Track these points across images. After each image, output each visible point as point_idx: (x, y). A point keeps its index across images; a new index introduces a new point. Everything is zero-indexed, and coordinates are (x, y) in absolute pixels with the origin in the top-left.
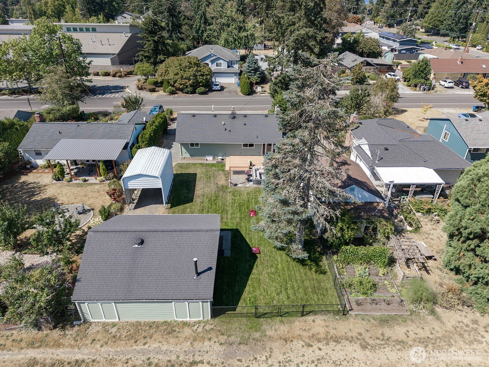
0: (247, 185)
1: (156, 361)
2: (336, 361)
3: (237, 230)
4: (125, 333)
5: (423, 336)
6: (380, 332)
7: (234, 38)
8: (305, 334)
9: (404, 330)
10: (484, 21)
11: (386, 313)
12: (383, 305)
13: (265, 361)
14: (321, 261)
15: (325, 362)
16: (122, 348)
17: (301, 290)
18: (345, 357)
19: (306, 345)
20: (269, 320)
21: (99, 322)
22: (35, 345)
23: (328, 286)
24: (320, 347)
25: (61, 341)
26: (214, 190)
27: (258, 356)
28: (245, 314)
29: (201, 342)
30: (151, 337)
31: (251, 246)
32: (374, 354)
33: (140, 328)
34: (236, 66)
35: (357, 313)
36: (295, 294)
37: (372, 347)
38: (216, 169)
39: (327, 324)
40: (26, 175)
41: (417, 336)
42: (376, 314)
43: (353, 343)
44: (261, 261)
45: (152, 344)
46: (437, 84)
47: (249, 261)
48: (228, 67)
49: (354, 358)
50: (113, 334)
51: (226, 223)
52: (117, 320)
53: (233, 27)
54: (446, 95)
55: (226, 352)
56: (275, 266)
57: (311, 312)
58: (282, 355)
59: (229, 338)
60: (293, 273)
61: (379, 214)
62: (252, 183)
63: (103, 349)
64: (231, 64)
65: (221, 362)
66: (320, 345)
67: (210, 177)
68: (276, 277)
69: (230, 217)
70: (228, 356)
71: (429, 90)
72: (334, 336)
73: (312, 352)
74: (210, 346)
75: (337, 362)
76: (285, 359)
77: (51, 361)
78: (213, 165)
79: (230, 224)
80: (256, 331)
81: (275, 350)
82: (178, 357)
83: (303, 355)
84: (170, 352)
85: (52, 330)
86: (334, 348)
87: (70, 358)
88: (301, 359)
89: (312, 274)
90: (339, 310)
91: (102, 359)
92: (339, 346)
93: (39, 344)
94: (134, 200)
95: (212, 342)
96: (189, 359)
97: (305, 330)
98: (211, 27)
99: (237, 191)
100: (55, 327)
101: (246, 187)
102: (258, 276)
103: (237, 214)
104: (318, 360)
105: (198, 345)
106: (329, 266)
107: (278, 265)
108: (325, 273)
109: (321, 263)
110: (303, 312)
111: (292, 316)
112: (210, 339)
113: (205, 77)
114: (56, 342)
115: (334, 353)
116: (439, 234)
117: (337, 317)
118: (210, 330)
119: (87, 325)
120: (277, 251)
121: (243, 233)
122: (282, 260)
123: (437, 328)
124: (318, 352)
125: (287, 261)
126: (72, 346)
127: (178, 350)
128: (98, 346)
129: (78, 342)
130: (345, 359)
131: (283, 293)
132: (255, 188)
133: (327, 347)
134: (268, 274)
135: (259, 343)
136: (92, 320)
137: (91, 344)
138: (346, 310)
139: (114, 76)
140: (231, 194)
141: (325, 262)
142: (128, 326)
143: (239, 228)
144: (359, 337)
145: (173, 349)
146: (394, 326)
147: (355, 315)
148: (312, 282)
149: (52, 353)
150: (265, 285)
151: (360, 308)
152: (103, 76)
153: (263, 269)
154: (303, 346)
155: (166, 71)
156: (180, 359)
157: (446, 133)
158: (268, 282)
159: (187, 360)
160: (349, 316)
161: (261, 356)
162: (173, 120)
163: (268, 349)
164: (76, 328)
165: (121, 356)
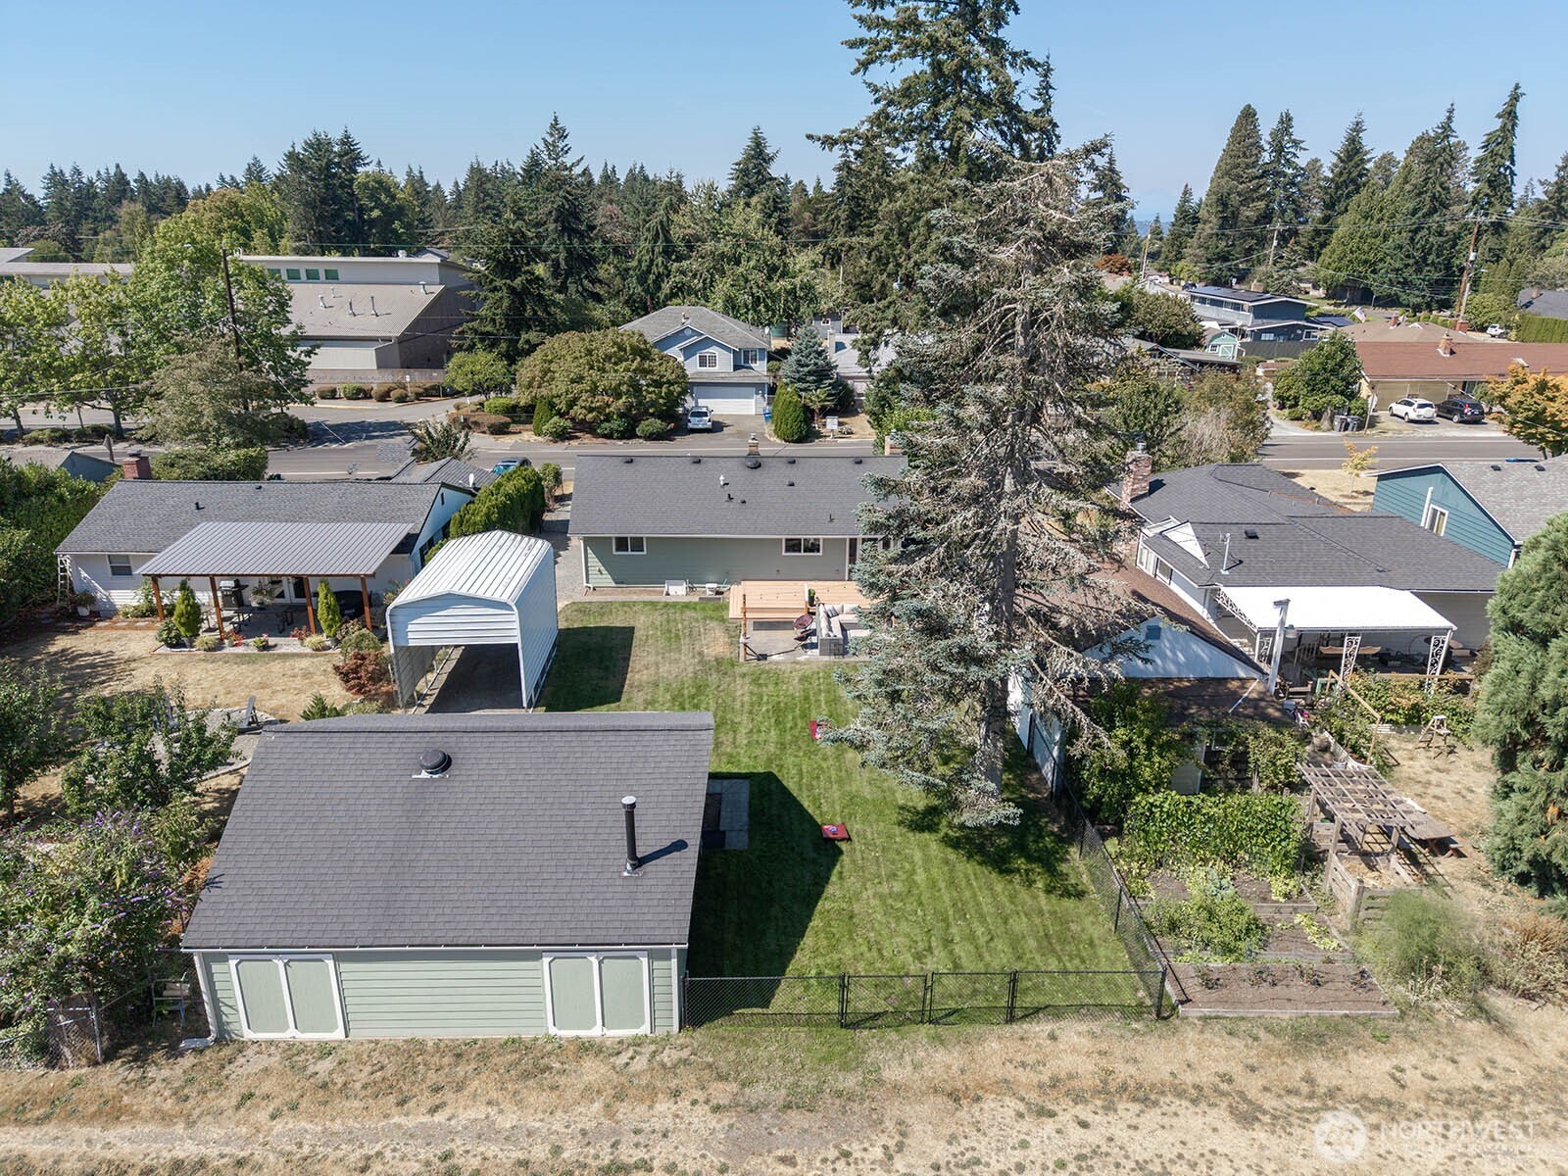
0: (802, 658)
1: (475, 1163)
2: (1146, 1162)
3: (770, 777)
4: (364, 1075)
5: (1457, 1084)
6: (1300, 1072)
7: (753, 295)
8: (1023, 1076)
9: (1387, 1065)
10: (1499, 258)
11: (1314, 1012)
12: (1299, 988)
13: (881, 1161)
14: (1064, 860)
15: (1105, 1166)
16: (351, 1123)
17: (1000, 944)
18: (1178, 1149)
19: (1030, 1110)
20: (892, 1035)
21: (271, 1043)
22: (29, 1115)
23: (1096, 932)
24: (1082, 1117)
25: (126, 1099)
26: (690, 669)
27: (855, 1148)
28: (803, 1018)
29: (642, 1100)
30: (459, 1088)
31: (819, 821)
32: (1285, 1140)
33: (419, 1059)
34: (761, 367)
35: (1206, 1011)
36: (981, 957)
37: (1274, 1117)
38: (699, 615)
39: (1104, 1046)
40: (75, 633)
41: (1435, 1084)
42: (1278, 1013)
43: (1203, 1106)
44: (853, 862)
45: (461, 1110)
46: (1383, 414)
47: (814, 861)
48: (737, 367)
49: (1213, 1152)
50: (322, 1076)
51: (731, 756)
52: (339, 1034)
53: (752, 263)
54: (1420, 439)
55: (735, 1133)
56: (904, 877)
57: (1037, 1010)
58: (943, 1143)
59: (747, 1090)
60: (968, 894)
61: (1249, 711)
62: (816, 652)
63: (278, 1126)
64: (746, 361)
65: (717, 1164)
66: (1083, 1112)
67: (677, 636)
68: (909, 908)
69: (745, 742)
70: (741, 1147)
71: (1360, 427)
72: (1132, 1083)
73: (1054, 1134)
74: (677, 1116)
75: (1150, 1167)
76: (955, 1155)
77: (79, 1165)
78: (686, 606)
79: (746, 760)
80: (845, 1067)
81: (918, 1127)
82: (557, 1150)
83: (1024, 1145)
84: (529, 1135)
85: (96, 1064)
86: (1134, 1121)
87: (154, 1155)
88: (1018, 1156)
89: (1035, 897)
90: (1141, 1004)
91: (272, 1158)
92: (1152, 1117)
93: (42, 1111)
94: (423, 697)
95: (684, 1103)
96: (596, 1157)
97: (1023, 1065)
98: (685, 263)
99: (768, 672)
100: (109, 1056)
101: (797, 663)
102: (844, 905)
103: (768, 731)
104: (1080, 1157)
105: (629, 1113)
106: (1092, 874)
107: (913, 872)
108: (1080, 895)
109: (1064, 867)
110: (1011, 1008)
111: (973, 1021)
112: (676, 1094)
113: (664, 390)
114: (106, 1103)
115: (1138, 1135)
116: (1458, 782)
117: (1135, 1025)
118: (675, 1066)
119: (227, 1052)
120: (910, 835)
121: (791, 785)
122: (927, 859)
123: (1504, 1059)
124: (1076, 1134)
125: (947, 862)
126: (166, 1118)
127: (558, 1126)
128: (262, 1116)
129: (188, 1105)
130: (1180, 1156)
131: (936, 952)
132: (828, 666)
133: (1110, 1119)
134: (882, 898)
135: (856, 1107)
136: (249, 1035)
137: (238, 1108)
138: (1164, 1002)
139: (384, 398)
140: (748, 680)
141: (1076, 863)
142: (376, 1054)
143: (775, 771)
144: (1224, 1087)
145: (538, 1125)
146: (1346, 1053)
147: (1200, 1018)
148: (1037, 921)
149: (89, 1141)
150: (873, 929)
151: (1214, 995)
152: (349, 399)
153: (864, 885)
154: (1021, 1115)
155: (546, 372)
156: (565, 1155)
157: (1435, 511)
158: (880, 923)
159: (589, 1161)
160: (1177, 1022)
161: (866, 1145)
162: (562, 499)
163: (889, 1125)
164: (188, 1061)
165: (343, 1146)
